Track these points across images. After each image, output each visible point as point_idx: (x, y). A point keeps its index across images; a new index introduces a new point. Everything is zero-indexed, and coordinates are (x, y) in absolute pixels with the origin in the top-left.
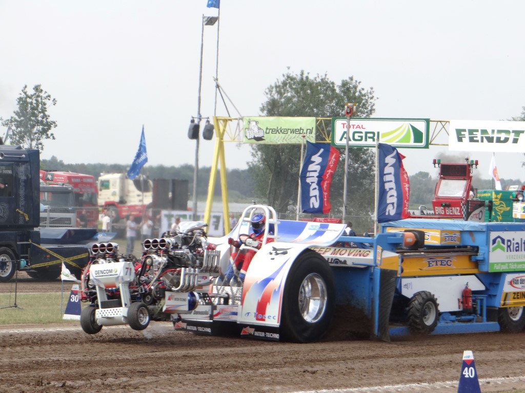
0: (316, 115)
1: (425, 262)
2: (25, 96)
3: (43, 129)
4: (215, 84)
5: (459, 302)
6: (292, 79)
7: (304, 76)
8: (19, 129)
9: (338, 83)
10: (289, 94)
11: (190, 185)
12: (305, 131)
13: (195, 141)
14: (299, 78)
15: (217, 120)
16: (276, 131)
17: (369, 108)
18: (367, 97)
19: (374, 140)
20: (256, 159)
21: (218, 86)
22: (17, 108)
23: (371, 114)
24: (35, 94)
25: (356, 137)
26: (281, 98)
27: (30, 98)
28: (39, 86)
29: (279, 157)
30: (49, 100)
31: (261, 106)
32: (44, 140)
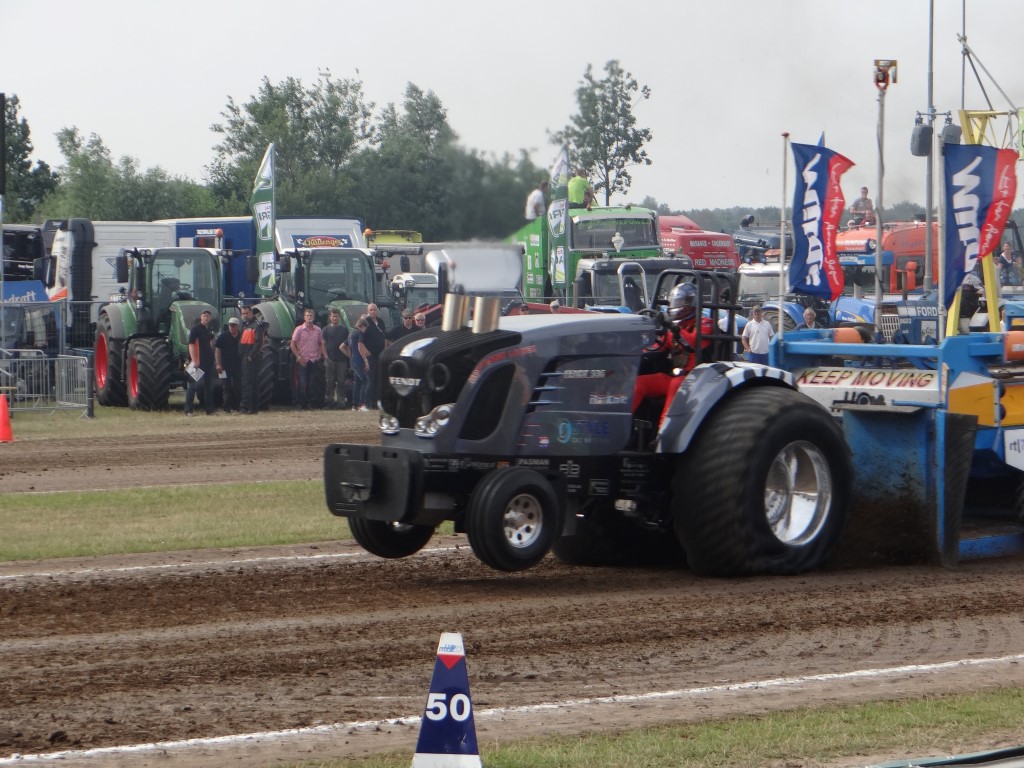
2: (590, 85)
3: (627, 146)
8: (583, 149)
15: (968, 117)
21: (966, 52)
24: (608, 81)
28: (616, 62)
30: (635, 89)
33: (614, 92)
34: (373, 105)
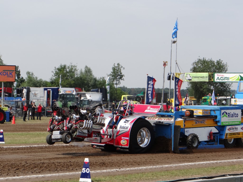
0: (208, 72)
1: (194, 122)
2: (114, 67)
3: (120, 77)
4: (176, 63)
5: (208, 137)
6: (200, 60)
7: (204, 59)
8: (113, 77)
9: (216, 61)
10: (199, 65)
11: (168, 95)
12: (205, 77)
13: (169, 81)
14: (203, 60)
15: (177, 74)
16: (195, 77)
17: (226, 69)
18: (225, 66)
19: (227, 80)
20: (189, 86)
21: (177, 63)
22: (112, 71)
23: (226, 71)
24: (118, 66)
25: (222, 79)
26: (197, 67)
27: (116, 67)
28: (119, 63)
29: (196, 85)
30: (122, 68)
31: (190, 69)
32: (121, 81)
33: (118, 68)
34: (78, 69)
